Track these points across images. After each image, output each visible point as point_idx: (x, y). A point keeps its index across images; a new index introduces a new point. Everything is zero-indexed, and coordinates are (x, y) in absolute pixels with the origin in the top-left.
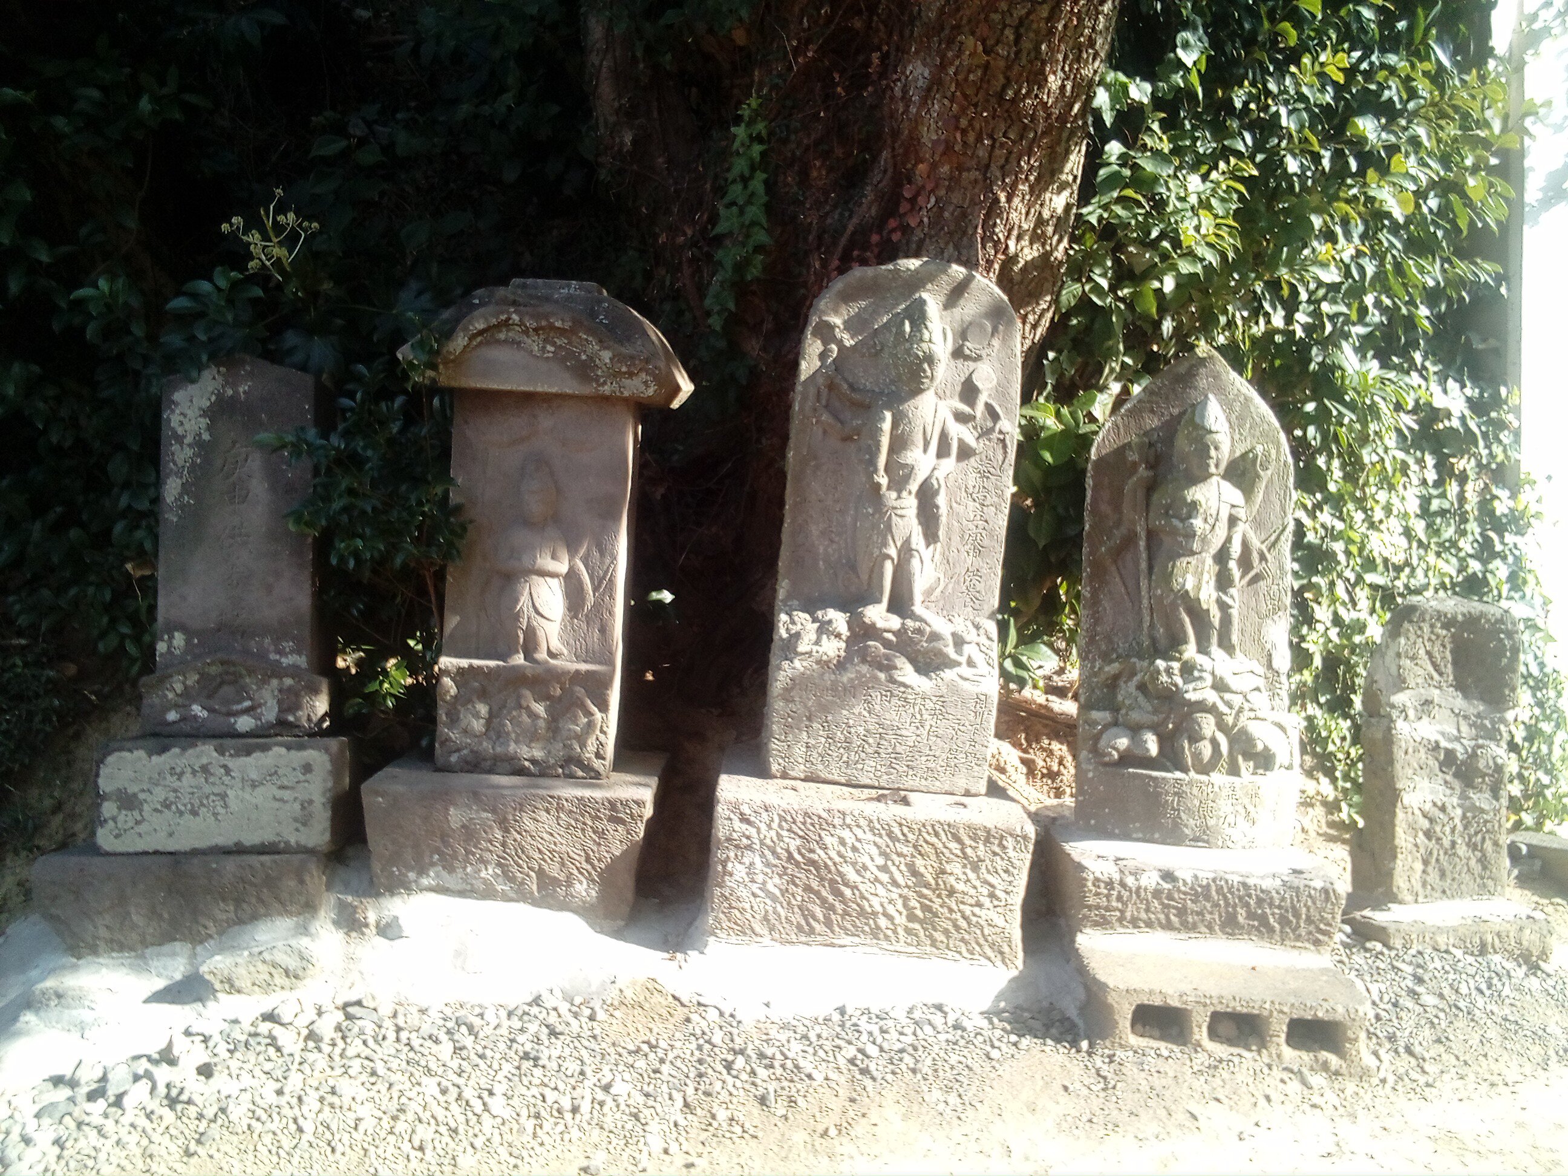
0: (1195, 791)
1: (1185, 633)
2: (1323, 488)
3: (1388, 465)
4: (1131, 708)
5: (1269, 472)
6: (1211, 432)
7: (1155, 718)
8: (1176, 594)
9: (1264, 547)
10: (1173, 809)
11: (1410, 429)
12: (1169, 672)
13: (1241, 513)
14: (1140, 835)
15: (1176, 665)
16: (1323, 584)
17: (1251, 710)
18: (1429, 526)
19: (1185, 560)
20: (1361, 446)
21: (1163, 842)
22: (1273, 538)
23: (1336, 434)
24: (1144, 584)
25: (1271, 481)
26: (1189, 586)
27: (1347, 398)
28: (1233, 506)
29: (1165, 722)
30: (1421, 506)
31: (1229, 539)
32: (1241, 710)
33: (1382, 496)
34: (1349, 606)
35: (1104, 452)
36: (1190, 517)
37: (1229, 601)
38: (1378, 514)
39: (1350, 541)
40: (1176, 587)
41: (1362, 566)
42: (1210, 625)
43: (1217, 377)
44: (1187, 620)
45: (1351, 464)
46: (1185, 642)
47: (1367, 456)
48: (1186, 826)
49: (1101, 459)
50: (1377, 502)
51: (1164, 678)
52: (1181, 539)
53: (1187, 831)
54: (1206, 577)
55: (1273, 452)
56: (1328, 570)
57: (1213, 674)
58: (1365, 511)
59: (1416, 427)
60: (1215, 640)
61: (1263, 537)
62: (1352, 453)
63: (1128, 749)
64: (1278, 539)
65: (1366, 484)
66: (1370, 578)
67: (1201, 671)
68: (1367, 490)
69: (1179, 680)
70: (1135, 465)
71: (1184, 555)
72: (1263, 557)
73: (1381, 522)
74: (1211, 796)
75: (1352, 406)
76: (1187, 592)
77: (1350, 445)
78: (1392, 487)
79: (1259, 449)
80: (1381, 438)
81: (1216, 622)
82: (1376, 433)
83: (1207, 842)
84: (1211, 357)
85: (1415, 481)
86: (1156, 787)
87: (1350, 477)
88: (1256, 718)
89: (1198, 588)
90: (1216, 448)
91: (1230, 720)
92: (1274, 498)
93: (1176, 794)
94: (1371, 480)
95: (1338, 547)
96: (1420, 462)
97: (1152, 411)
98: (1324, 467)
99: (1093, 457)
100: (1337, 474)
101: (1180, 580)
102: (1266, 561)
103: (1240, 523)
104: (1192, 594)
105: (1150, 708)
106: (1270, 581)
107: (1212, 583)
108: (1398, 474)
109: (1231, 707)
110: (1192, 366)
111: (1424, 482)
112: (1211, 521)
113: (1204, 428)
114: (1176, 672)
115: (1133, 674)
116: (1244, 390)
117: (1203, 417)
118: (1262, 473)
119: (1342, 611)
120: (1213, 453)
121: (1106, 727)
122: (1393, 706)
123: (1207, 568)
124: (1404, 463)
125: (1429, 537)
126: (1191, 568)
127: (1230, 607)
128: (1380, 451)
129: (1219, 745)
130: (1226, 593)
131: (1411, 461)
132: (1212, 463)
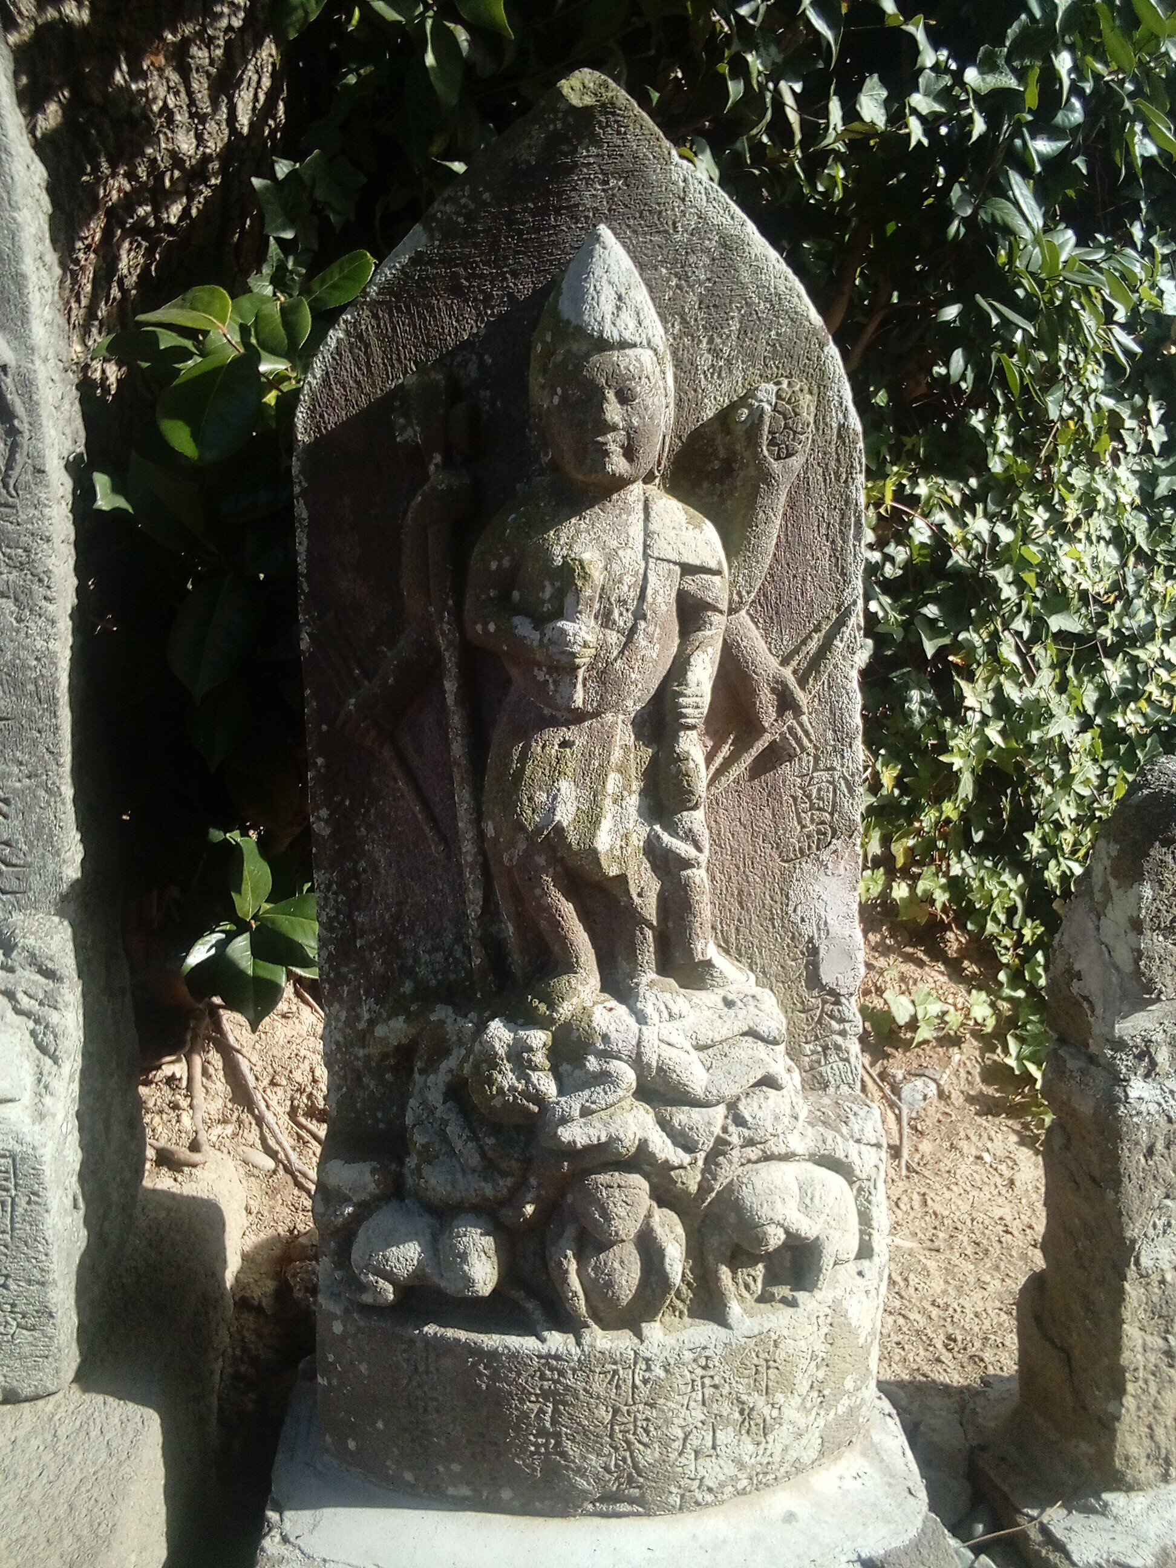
0: (599, 1386)
1: (564, 942)
2: (981, 467)
3: (1088, 421)
4: (428, 1156)
5: (796, 462)
6: (602, 345)
7: (488, 1190)
8: (531, 837)
9: (787, 673)
10: (542, 1432)
11: (1127, 352)
12: (519, 1056)
13: (718, 590)
14: (465, 1491)
15: (539, 1038)
16: (977, 642)
17: (750, 1143)
18: (1153, 523)
19: (555, 736)
20: (1045, 391)
21: (525, 1510)
22: (813, 645)
23: (1000, 370)
24: (463, 798)
25: (802, 488)
26: (565, 815)
27: (1020, 293)
28: (688, 570)
29: (514, 1200)
30: (1141, 491)
31: (679, 669)
32: (721, 1147)
33: (1079, 478)
34: (1023, 677)
35: (332, 420)
36: (559, 614)
37: (684, 849)
38: (1073, 510)
39: (1023, 564)
40: (530, 819)
41: (1044, 601)
42: (633, 917)
43: (634, 173)
44: (567, 909)
45: (1029, 422)
46: (568, 965)
47: (1055, 408)
48: (580, 1471)
49: (323, 443)
50: (1071, 488)
51: (507, 1078)
52: (541, 675)
53: (582, 1483)
54: (613, 781)
55: (807, 403)
56: (986, 617)
57: (638, 1062)
58: (1050, 508)
59: (1138, 350)
60: (648, 954)
61: (787, 644)
62: (1029, 403)
63: (419, 1273)
64: (826, 647)
65: (1051, 459)
66: (1056, 623)
67: (606, 1055)
68: (1054, 469)
69: (547, 1085)
70: (416, 456)
71: (554, 722)
72: (786, 702)
73: (1077, 523)
74: (644, 1391)
75: (1027, 309)
76: (559, 830)
77: (1025, 389)
78: (1094, 462)
79: (767, 392)
80: (1077, 374)
81: (649, 908)
82: (1068, 363)
83: (640, 1501)
84: (608, 108)
85: (1132, 448)
86: (495, 1376)
87: (1024, 446)
88: (767, 1158)
89: (591, 819)
90: (625, 397)
91: (692, 1181)
92: (814, 536)
93: (545, 1394)
94: (1061, 449)
95: (1002, 576)
96: (1142, 415)
97: (456, 290)
98: (981, 428)
99: (302, 437)
100: (1004, 441)
101: (542, 797)
102: (797, 711)
103: (716, 618)
104: (572, 838)
105: (475, 1160)
106: (808, 761)
107: (633, 801)
108: (1105, 437)
109: (689, 1147)
110: (555, 141)
111: (1146, 448)
112: (622, 618)
113: (580, 331)
114: (540, 1058)
115: (442, 1050)
116: (718, 217)
117: (579, 297)
118: (776, 466)
119: (1011, 691)
120: (613, 412)
121: (365, 1210)
122: (1120, 1045)
123: (617, 755)
124: (1114, 415)
125: (1154, 543)
126: (572, 761)
127: (687, 864)
128: (1075, 397)
129: (661, 1253)
130: (671, 828)
131: (1125, 413)
132: (613, 443)
